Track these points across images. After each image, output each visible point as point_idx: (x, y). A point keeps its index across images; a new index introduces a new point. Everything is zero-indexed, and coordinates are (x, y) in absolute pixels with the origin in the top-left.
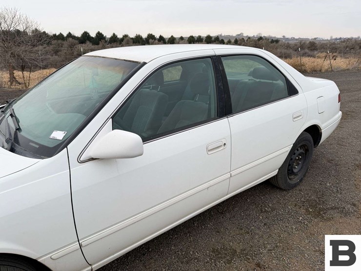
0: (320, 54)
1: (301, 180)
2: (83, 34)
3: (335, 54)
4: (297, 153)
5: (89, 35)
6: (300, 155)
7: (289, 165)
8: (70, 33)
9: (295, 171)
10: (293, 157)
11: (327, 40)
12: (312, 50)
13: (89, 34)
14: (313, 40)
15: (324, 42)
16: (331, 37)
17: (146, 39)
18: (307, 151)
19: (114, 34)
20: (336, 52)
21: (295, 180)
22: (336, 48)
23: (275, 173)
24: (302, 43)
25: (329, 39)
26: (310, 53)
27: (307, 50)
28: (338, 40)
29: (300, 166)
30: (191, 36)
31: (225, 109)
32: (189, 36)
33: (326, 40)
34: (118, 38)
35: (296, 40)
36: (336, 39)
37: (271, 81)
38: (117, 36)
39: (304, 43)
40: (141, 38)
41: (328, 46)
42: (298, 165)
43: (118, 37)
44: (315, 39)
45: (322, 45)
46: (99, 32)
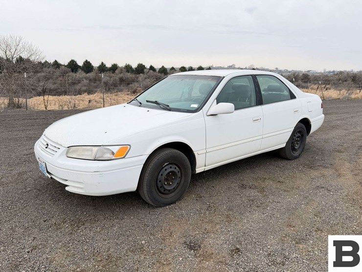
0: (313, 86)
1: (299, 155)
2: (70, 62)
3: (328, 86)
4: (297, 136)
5: (76, 64)
6: (298, 137)
7: (292, 143)
8: (56, 61)
9: (296, 148)
10: (294, 138)
11: (321, 73)
12: (305, 82)
13: (76, 62)
14: (306, 73)
15: (317, 75)
16: (325, 70)
17: (136, 68)
18: (302, 136)
19: (102, 63)
20: (329, 84)
21: (296, 154)
22: (329, 81)
23: (284, 145)
24: (295, 75)
25: (323, 72)
26: (304, 84)
27: (300, 82)
28: (331, 72)
29: (299, 145)
30: (182, 67)
31: (260, 102)
32: (180, 67)
33: (319, 73)
34: (107, 68)
35: (289, 72)
36: (330, 72)
37: (279, 93)
38: (105, 65)
39: (298, 75)
40: (131, 68)
41: (321, 78)
42: (297, 144)
43: (107, 66)
44: (309, 71)
45: (315, 77)
46: (87, 60)
